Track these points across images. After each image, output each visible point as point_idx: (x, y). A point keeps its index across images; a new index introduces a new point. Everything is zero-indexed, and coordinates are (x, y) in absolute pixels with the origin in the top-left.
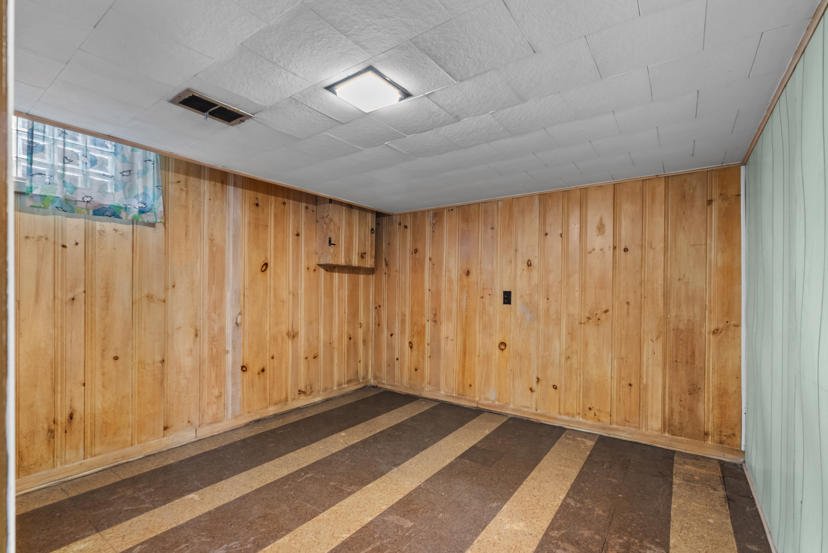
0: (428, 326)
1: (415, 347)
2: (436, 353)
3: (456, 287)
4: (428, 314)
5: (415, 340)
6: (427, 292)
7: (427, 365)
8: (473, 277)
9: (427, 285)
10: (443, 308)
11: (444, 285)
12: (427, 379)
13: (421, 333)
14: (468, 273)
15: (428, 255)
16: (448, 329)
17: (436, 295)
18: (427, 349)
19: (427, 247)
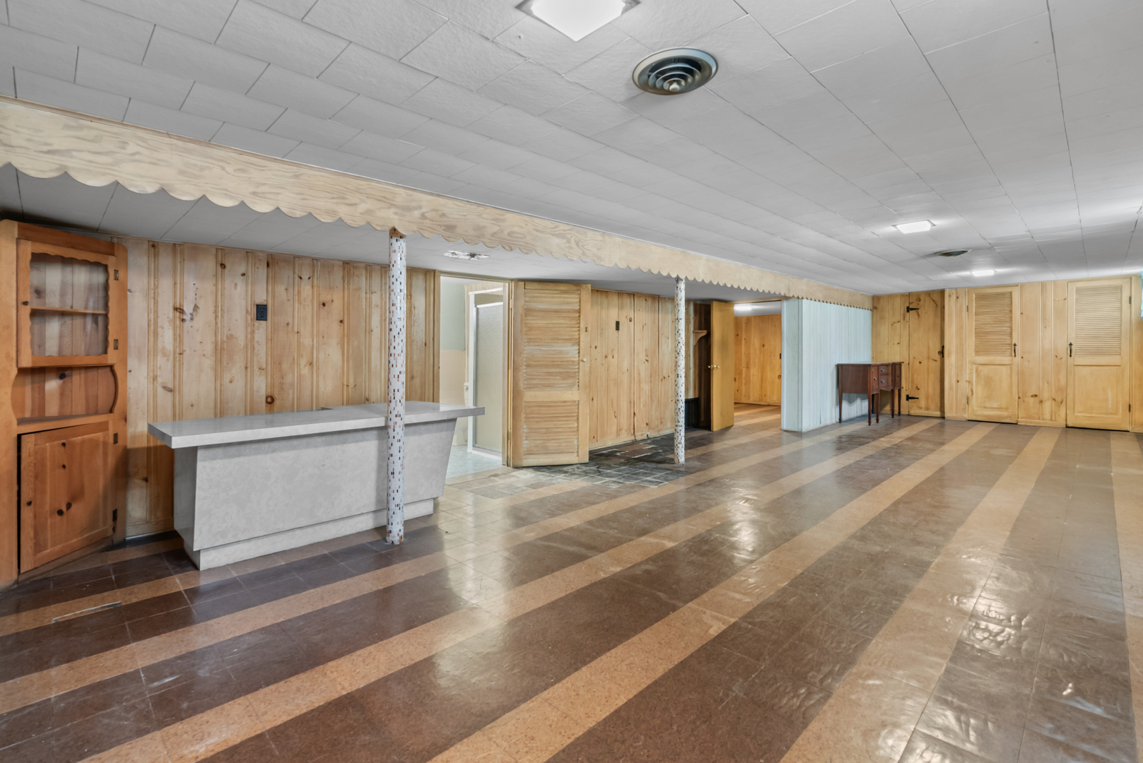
0: (744, 370)
1: (737, 380)
2: (748, 382)
3: (758, 352)
4: (744, 364)
5: (737, 377)
6: (743, 354)
7: (743, 388)
8: (766, 347)
9: (743, 351)
10: (751, 361)
11: (752, 351)
12: (743, 394)
13: (740, 373)
14: (764, 346)
15: (744, 337)
16: (754, 371)
17: (748, 356)
18: (744, 381)
19: (743, 334)
